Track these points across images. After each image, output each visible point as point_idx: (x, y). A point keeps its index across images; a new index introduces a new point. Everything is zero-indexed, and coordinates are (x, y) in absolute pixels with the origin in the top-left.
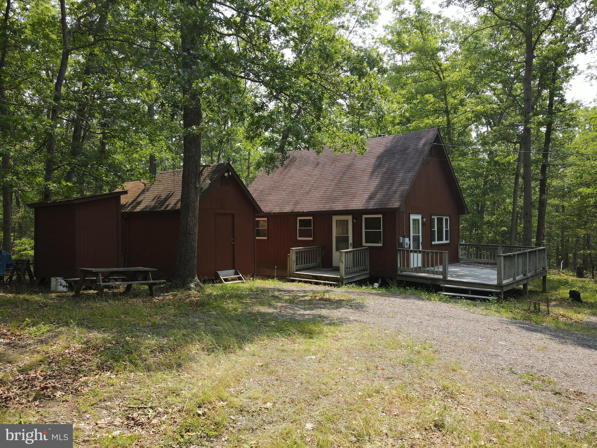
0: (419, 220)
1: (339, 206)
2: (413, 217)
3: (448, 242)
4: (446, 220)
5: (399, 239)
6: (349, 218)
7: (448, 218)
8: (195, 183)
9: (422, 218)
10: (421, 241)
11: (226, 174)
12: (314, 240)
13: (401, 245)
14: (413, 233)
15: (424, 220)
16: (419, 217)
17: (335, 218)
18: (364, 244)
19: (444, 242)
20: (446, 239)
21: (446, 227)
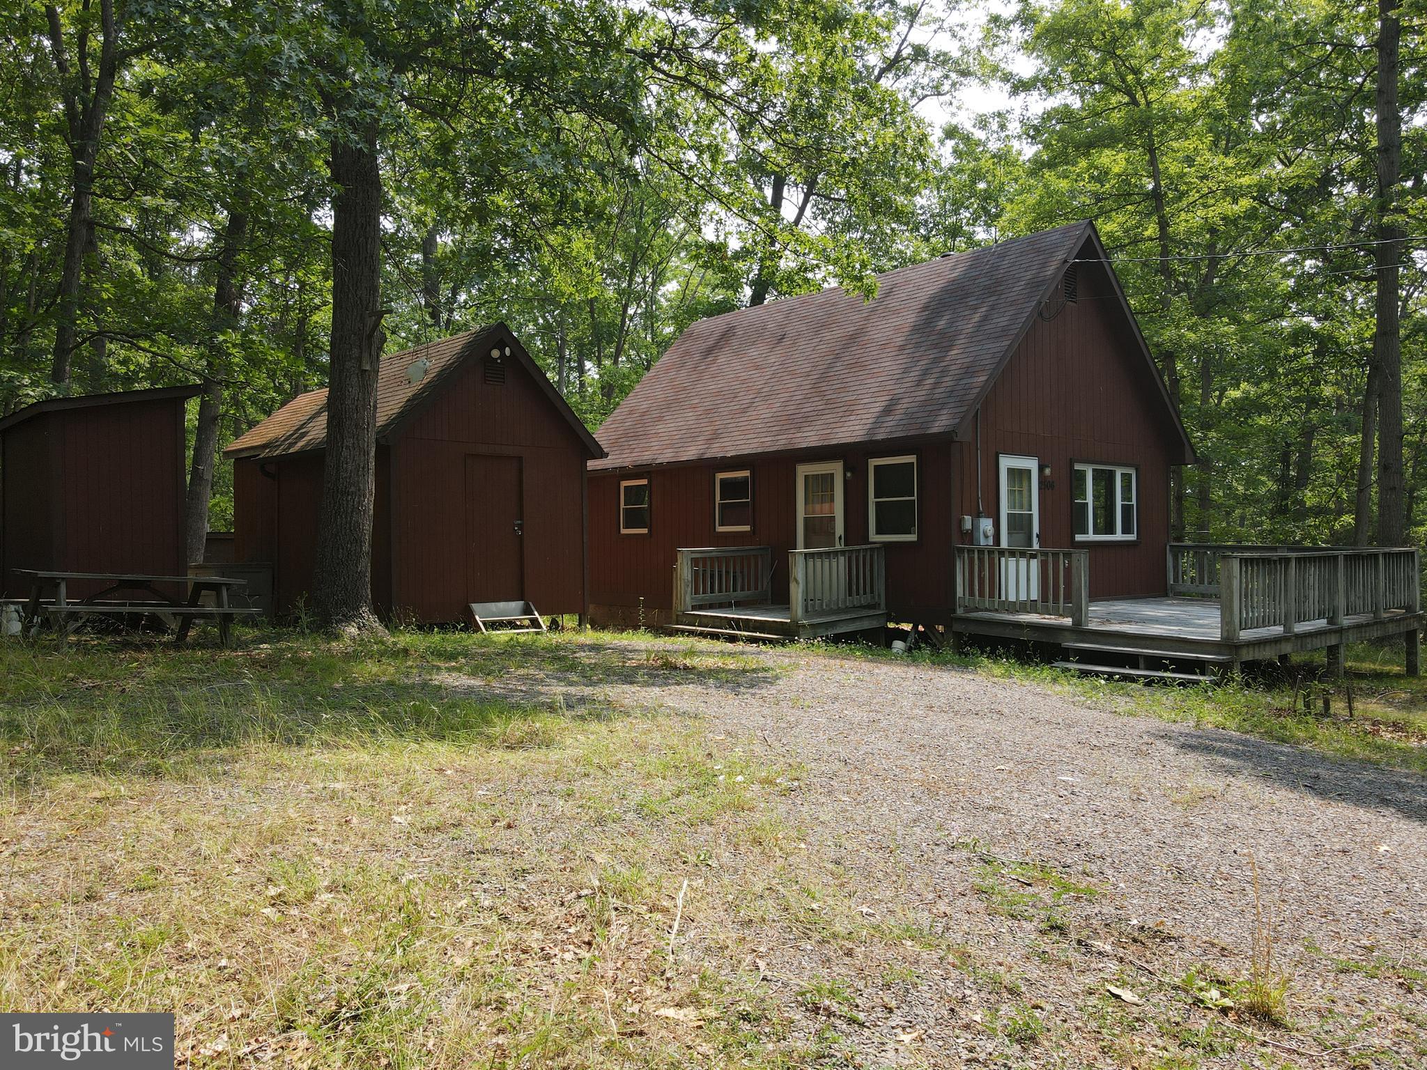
0: (1029, 471)
1: (809, 438)
2: (1007, 463)
3: (1132, 537)
4: (1126, 478)
5: (961, 522)
6: (836, 469)
7: (1133, 472)
8: (360, 360)
9: (1041, 469)
10: (1036, 529)
11: (495, 353)
12: (753, 531)
13: (970, 536)
14: (1012, 505)
15: (1048, 471)
16: (1031, 464)
17: (803, 470)
18: (874, 537)
19: (1119, 536)
20: (1126, 529)
21: (1126, 497)
